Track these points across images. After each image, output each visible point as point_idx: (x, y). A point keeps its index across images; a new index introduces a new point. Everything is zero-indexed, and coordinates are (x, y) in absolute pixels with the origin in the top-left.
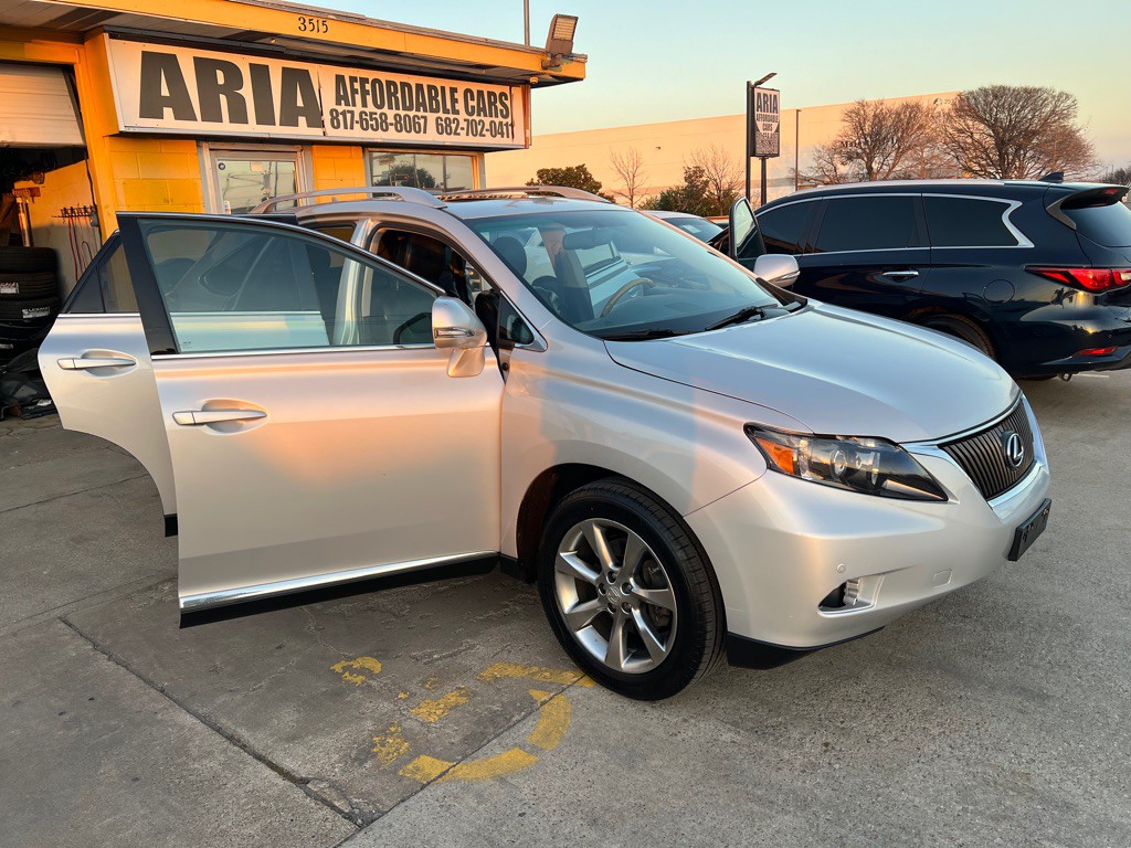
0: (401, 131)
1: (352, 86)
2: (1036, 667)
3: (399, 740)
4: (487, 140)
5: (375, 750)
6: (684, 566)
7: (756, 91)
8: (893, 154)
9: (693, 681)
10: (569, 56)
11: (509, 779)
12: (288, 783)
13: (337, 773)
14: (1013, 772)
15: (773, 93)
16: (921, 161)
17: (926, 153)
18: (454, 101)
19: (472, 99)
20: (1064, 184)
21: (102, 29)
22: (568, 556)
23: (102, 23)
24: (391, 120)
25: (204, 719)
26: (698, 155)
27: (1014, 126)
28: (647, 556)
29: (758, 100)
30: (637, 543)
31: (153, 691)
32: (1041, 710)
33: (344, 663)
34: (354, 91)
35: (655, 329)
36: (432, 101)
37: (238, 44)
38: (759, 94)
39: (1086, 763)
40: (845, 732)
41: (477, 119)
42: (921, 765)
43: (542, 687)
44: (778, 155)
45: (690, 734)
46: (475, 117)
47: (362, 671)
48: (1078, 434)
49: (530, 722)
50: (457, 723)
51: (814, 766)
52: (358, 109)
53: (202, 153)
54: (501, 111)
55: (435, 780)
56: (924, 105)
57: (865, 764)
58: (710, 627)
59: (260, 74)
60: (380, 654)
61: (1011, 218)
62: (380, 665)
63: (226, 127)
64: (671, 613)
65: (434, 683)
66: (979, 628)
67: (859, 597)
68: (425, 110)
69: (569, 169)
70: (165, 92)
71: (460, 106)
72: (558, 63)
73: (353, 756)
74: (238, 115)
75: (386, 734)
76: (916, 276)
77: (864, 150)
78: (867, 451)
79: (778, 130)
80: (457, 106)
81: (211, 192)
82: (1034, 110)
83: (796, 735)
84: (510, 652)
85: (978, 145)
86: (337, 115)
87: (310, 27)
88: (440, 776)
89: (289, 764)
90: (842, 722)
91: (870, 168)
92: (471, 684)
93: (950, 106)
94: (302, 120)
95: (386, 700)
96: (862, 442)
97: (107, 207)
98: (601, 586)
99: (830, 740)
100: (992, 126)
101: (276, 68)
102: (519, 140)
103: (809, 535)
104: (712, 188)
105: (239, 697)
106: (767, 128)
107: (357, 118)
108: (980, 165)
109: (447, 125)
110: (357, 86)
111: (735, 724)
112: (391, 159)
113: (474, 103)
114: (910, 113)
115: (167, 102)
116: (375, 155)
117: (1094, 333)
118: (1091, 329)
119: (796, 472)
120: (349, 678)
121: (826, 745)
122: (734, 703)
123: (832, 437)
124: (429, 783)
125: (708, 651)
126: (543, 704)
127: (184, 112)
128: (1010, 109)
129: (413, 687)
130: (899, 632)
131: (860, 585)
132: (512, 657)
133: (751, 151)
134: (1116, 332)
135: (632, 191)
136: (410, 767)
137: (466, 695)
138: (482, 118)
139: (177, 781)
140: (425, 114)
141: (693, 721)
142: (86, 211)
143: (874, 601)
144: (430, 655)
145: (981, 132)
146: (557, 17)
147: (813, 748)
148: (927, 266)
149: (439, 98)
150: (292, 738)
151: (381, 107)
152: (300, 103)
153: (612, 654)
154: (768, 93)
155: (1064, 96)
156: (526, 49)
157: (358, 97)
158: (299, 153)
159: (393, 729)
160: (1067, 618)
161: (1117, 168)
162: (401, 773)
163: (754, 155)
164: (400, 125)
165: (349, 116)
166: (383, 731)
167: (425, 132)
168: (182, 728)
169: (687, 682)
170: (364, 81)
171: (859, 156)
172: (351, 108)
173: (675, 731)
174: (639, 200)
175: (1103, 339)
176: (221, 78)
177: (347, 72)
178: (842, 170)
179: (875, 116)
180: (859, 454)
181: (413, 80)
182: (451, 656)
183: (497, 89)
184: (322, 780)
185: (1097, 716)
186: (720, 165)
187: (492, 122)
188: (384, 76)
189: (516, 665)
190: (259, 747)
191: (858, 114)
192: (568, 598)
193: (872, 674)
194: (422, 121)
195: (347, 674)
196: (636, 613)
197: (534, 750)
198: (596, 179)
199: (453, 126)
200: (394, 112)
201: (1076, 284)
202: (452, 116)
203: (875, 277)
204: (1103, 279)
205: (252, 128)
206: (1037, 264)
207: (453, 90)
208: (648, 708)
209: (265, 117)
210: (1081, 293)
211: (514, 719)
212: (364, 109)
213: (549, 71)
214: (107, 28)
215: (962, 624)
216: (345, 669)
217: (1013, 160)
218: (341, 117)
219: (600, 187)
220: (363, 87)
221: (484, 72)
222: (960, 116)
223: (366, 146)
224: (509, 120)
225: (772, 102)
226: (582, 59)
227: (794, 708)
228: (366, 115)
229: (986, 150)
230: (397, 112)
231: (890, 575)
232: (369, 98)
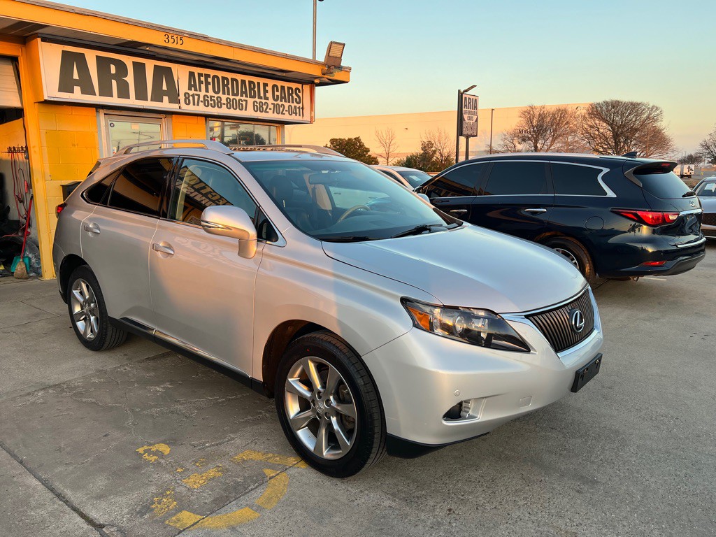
0: (230, 108)
1: (199, 79)
2: (593, 462)
3: (170, 500)
4: (286, 117)
5: (153, 506)
6: (362, 389)
7: (464, 96)
8: (551, 139)
9: (367, 466)
10: (339, 67)
11: (238, 528)
12: (90, 527)
13: (124, 522)
14: (566, 532)
15: (474, 98)
16: (568, 144)
17: (570, 139)
18: (266, 92)
19: (277, 91)
20: (637, 159)
21: (36, 36)
22: (293, 381)
23: (37, 31)
24: (224, 101)
25: (45, 483)
26: (429, 134)
27: (624, 126)
28: (341, 382)
29: (465, 102)
30: (334, 373)
31: (15, 462)
32: (591, 491)
33: (146, 447)
34: (201, 82)
35: (357, 236)
36: (252, 91)
37: (126, 49)
38: (465, 98)
39: (615, 527)
40: (463, 502)
41: (280, 103)
42: (508, 525)
43: (272, 467)
44: (476, 136)
45: (363, 501)
46: (279, 102)
47: (157, 453)
48: (642, 315)
49: (260, 490)
50: (212, 490)
51: (439, 524)
52: (203, 93)
53: (99, 116)
54: (296, 99)
55: (188, 527)
56: (570, 110)
57: (473, 523)
58: (377, 430)
59: (139, 69)
60: (171, 442)
61: (603, 178)
62: (169, 449)
63: (115, 100)
64: (354, 419)
65: (203, 462)
66: (560, 436)
67: (470, 412)
68: (246, 96)
69: (349, 139)
70: (76, 76)
71: (269, 95)
72: (332, 71)
73: (137, 510)
74: (124, 93)
75: (163, 496)
76: (545, 212)
77: (532, 135)
78: (479, 317)
79: (477, 121)
80: (267, 95)
81: (104, 141)
82: (637, 116)
83: (431, 503)
84: (256, 443)
85: (602, 136)
86: (189, 96)
87: (171, 41)
88: (193, 525)
89: (93, 514)
90: (463, 495)
91: (536, 147)
92: (226, 464)
93: (585, 111)
94: (166, 98)
95: (168, 473)
96: (476, 312)
97: (34, 147)
98: (313, 401)
99: (452, 507)
100: (611, 125)
101: (150, 65)
102: (307, 118)
103: (441, 371)
104: (438, 155)
105: (71, 468)
106: (470, 119)
107: (201, 99)
108: (603, 148)
109: (260, 106)
110: (203, 79)
111: (394, 495)
112: (237, 127)
113: (279, 94)
114: (561, 115)
115: (77, 83)
116: (226, 123)
117: (653, 252)
118: (650, 250)
119: (431, 329)
120: (147, 457)
121: (450, 510)
122: (395, 480)
123: (457, 308)
124: (184, 530)
125: (376, 446)
126: (271, 478)
127: (87, 89)
128: (622, 115)
129: (188, 465)
130: (509, 437)
131: (472, 405)
132: (257, 446)
133: (460, 133)
134: (666, 252)
135: (388, 154)
136: (174, 518)
137: (221, 471)
138: (283, 103)
139: (17, 523)
140: (246, 99)
141: (366, 492)
142: (22, 150)
143: (481, 416)
144: (204, 444)
145: (604, 128)
146: (332, 43)
147: (440, 513)
148: (552, 206)
149: (256, 89)
150: (100, 497)
151: (218, 92)
152: (165, 88)
153: (318, 447)
154: (471, 97)
155: (654, 108)
156: (313, 62)
157: (203, 86)
158: (163, 119)
159: (168, 493)
160: (617, 431)
161: (688, 153)
162: (167, 522)
163: (461, 135)
164: (230, 104)
165: (196, 97)
166: (162, 493)
167: (246, 110)
168: (28, 487)
169: (362, 466)
170: (207, 76)
171: (529, 139)
172: (198, 93)
173: (353, 499)
174: (393, 160)
175: (656, 256)
176: (113, 69)
177: (197, 70)
178: (519, 147)
179: (539, 115)
180: (474, 320)
181: (239, 77)
182: (217, 445)
183: (294, 86)
184: (113, 526)
185: (627, 495)
186: (443, 140)
187: (289, 106)
188: (220, 74)
189: (258, 452)
190: (76, 502)
191: (529, 113)
192: (293, 408)
193: (487, 464)
194: (244, 103)
195: (146, 455)
196: (334, 419)
197: (259, 509)
198: (367, 146)
199: (264, 107)
200: (226, 96)
201: (641, 221)
202: (264, 101)
203: (522, 212)
204: (658, 218)
205: (132, 102)
206: (618, 208)
207: (265, 85)
208: (339, 483)
209: (141, 95)
210: (645, 227)
211: (250, 488)
212: (207, 94)
213: (326, 76)
214: (39, 35)
215: (550, 433)
216: (145, 451)
217: (624, 146)
218: (191, 98)
219: (369, 151)
220: (206, 80)
221: (285, 74)
222: (591, 118)
223: (208, 117)
224: (301, 105)
225: (474, 103)
226: (348, 70)
227: (433, 485)
228: (208, 97)
229: (607, 139)
230: (228, 96)
231: (489, 399)
232: (210, 87)
